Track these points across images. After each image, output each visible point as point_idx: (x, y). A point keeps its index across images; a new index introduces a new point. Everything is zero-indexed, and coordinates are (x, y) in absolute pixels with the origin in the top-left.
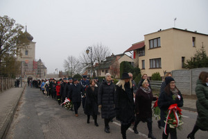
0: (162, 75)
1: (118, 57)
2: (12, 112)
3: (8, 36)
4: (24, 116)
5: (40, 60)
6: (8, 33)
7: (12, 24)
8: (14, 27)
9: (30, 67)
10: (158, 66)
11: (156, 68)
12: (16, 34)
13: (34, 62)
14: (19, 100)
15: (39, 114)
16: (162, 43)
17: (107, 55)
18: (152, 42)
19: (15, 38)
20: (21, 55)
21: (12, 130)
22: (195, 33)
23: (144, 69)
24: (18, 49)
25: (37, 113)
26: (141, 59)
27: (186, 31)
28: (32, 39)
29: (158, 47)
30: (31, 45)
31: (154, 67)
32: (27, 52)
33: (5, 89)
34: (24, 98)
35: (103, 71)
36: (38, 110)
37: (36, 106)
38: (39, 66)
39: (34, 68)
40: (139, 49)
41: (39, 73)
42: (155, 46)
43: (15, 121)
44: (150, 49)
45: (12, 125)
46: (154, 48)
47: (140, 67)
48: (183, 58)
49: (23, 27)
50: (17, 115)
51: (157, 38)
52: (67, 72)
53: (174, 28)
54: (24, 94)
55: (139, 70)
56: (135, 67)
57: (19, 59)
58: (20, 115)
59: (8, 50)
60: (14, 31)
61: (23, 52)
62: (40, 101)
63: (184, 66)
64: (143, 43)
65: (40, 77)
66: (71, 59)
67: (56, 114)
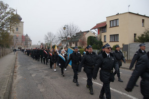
0: (121, 46)
1: (84, 33)
2: (12, 74)
3: (3, 17)
4: (21, 77)
5: (27, 35)
6: (3, 14)
7: (6, 8)
8: (8, 10)
9: (20, 40)
10: (116, 40)
11: (114, 41)
12: (10, 15)
13: (23, 36)
14: (15, 64)
15: (33, 76)
16: (119, 23)
17: (77, 32)
18: (112, 22)
19: (9, 18)
20: (13, 31)
21: (14, 89)
22: (144, 16)
23: (105, 42)
24: (11, 26)
25: (31, 75)
26: (103, 34)
27: (137, 14)
28: (21, 19)
29: (116, 26)
30: (20, 24)
31: (113, 40)
32: (17, 29)
33: (3, 56)
34: (18, 63)
35: (73, 43)
36: (31, 72)
37: (29, 69)
38: (26, 39)
39: (22, 41)
40: (102, 28)
41: (26, 44)
42: (115, 25)
43: (15, 81)
44: (110, 27)
45: (13, 85)
46: (113, 27)
47: (103, 40)
48: (135, 34)
49: (14, 10)
50: (16, 76)
51: (116, 20)
52: (47, 44)
53: (129, 12)
54: (17, 60)
55: (102, 43)
56: (98, 40)
57: (12, 34)
58: (18, 76)
59: (4, 27)
60: (8, 13)
61: (15, 28)
62: (31, 65)
63: (135, 41)
64: (105, 23)
65: (27, 47)
66: (50, 34)
67: (46, 75)
